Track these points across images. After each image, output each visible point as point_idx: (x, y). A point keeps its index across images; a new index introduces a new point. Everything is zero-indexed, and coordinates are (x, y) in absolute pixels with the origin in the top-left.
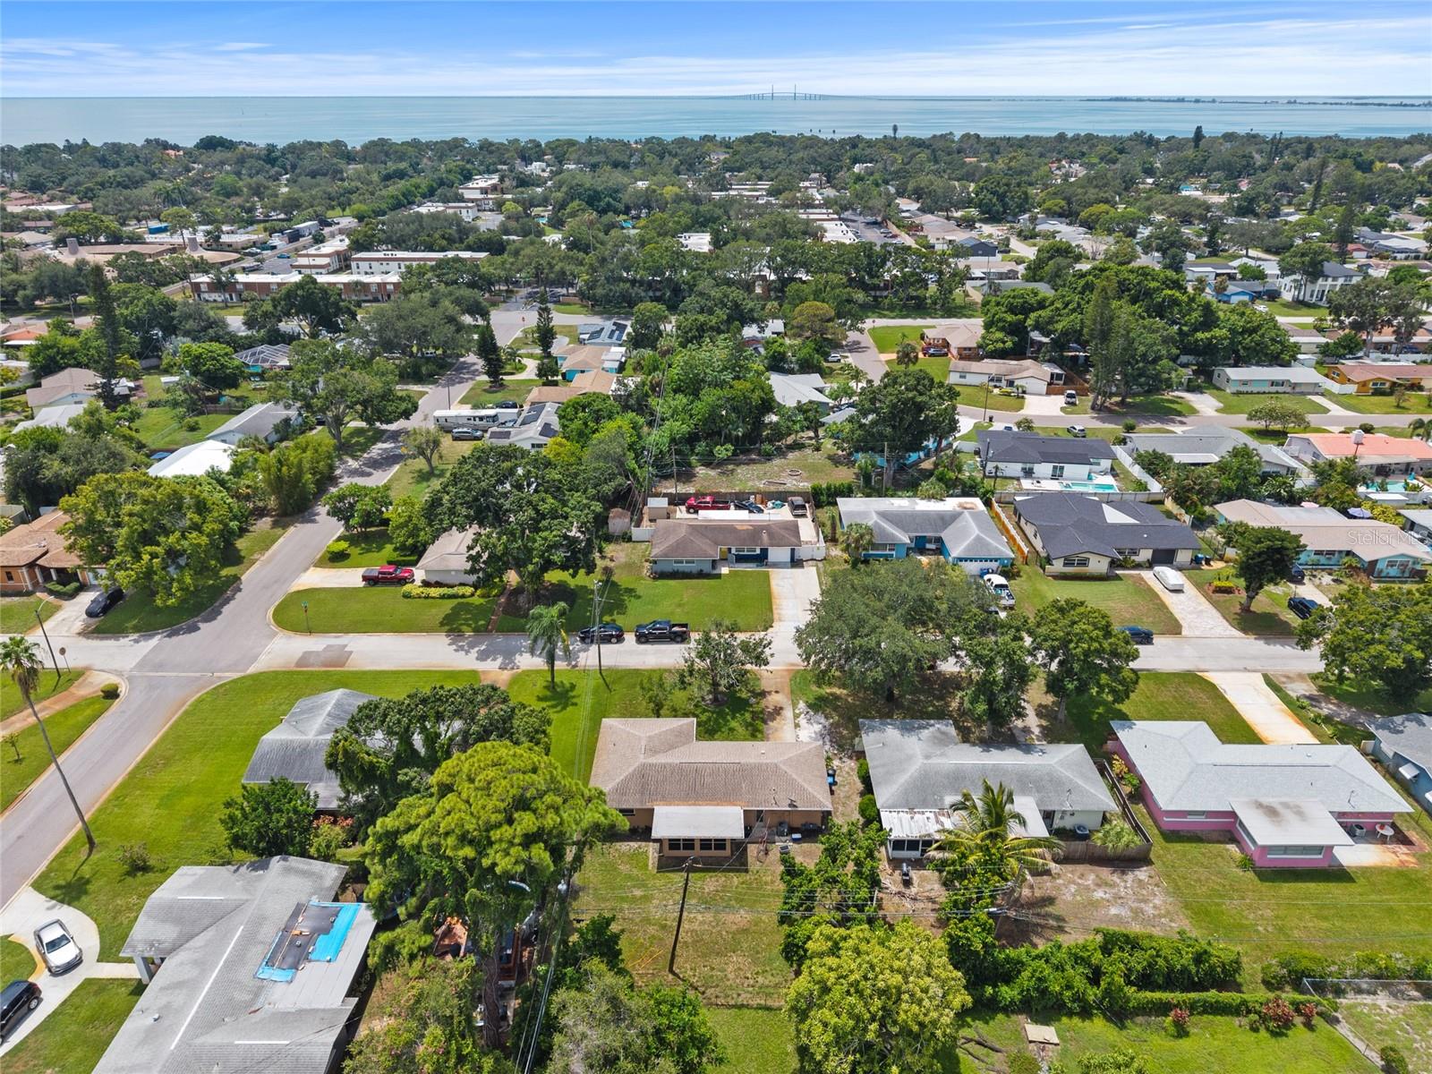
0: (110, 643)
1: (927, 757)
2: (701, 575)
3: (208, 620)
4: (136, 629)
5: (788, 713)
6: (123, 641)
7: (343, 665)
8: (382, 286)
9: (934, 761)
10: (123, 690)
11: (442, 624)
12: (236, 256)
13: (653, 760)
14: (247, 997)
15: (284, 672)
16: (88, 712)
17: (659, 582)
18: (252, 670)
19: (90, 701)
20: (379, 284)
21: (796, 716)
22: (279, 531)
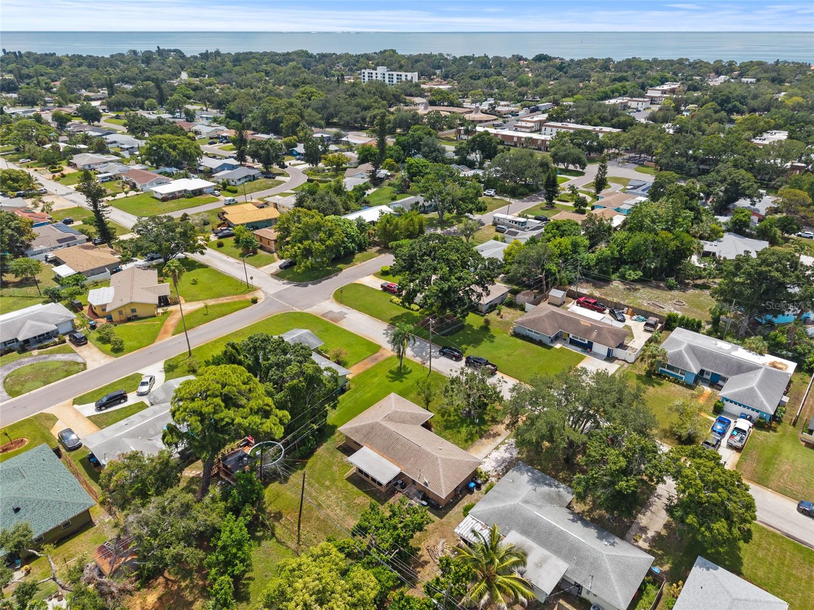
0: (276, 281)
1: (526, 502)
2: (540, 343)
3: (313, 284)
4: (288, 279)
5: (499, 440)
6: (281, 282)
7: (336, 322)
8: (544, 141)
9: (528, 507)
10: (259, 301)
11: (391, 319)
12: (495, 117)
13: (384, 423)
14: (153, 433)
15: (315, 316)
16: (241, 305)
17: (513, 338)
18: (305, 311)
19: (247, 301)
20: (543, 140)
21: (503, 443)
22: (377, 254)
